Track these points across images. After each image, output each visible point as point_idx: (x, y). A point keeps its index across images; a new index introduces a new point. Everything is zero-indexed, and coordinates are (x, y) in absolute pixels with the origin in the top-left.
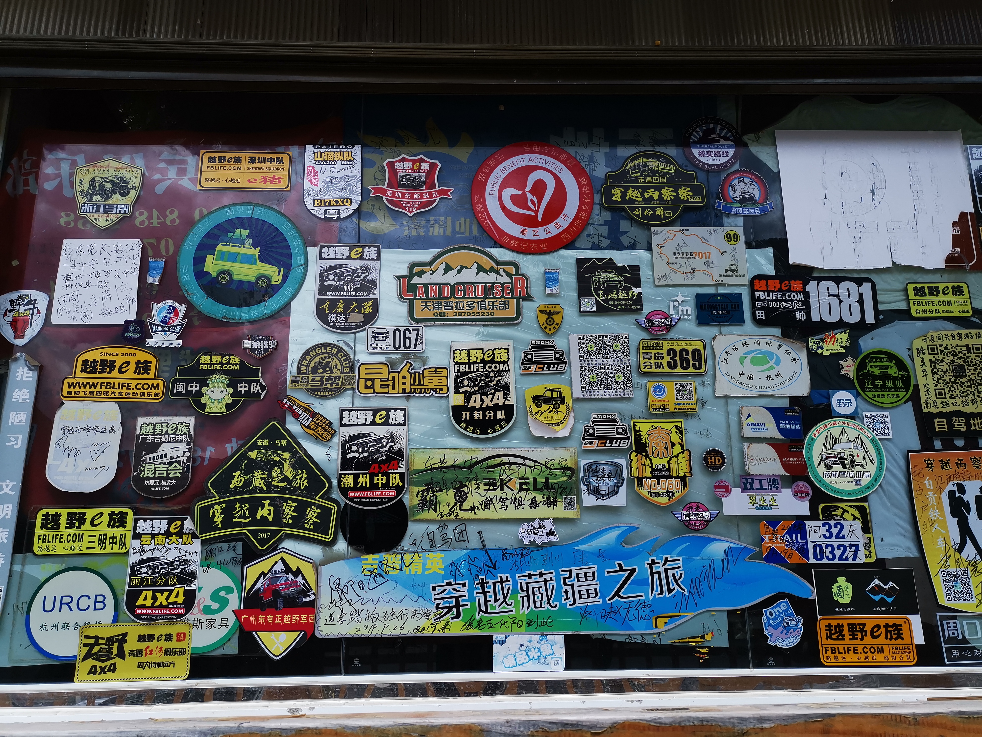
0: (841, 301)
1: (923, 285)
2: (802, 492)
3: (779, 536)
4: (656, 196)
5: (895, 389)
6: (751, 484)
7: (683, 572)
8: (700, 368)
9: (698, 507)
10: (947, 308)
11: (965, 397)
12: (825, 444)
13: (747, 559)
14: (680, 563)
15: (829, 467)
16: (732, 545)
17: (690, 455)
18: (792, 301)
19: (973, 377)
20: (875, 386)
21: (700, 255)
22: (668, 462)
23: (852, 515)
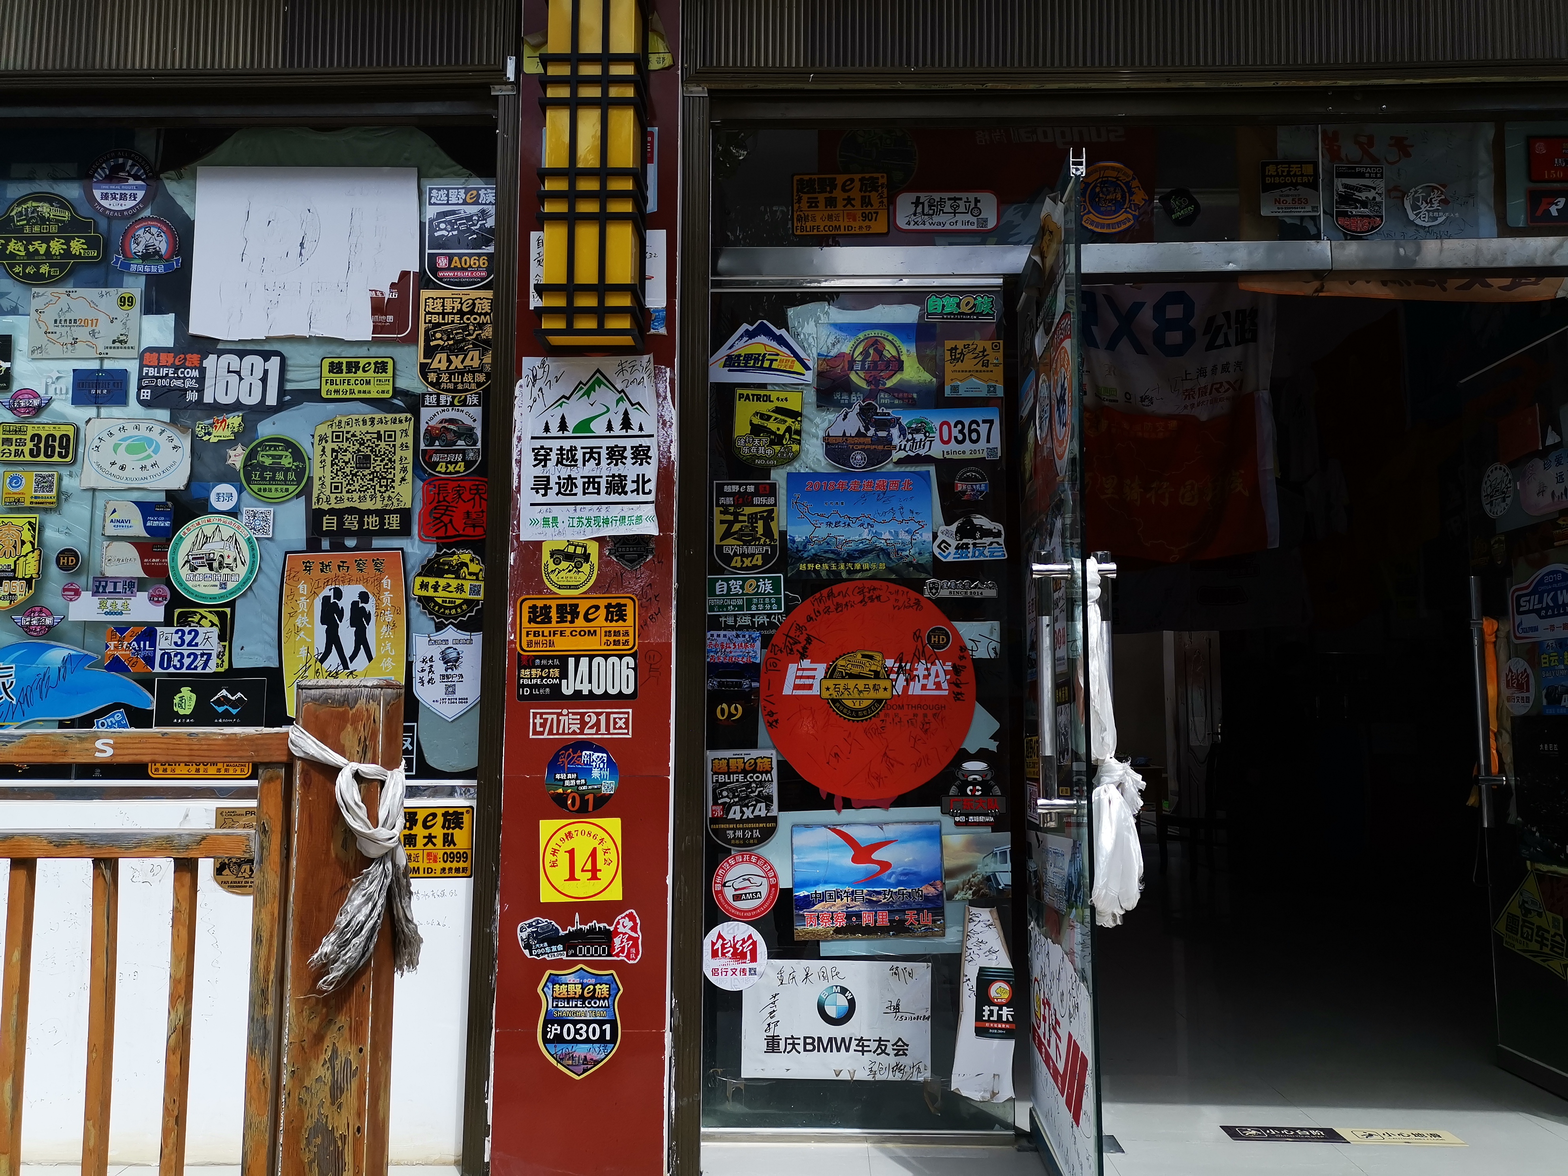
0: (241, 379)
1: (341, 360)
2: (160, 596)
3: (126, 643)
4: (42, 251)
5: (285, 481)
6: (104, 587)
7: (14, 680)
8: (66, 456)
9: (41, 611)
10: (365, 387)
11: (364, 491)
12: (194, 544)
13: (86, 668)
14: (13, 670)
15: (193, 569)
16: (73, 652)
17: (40, 555)
18: (184, 378)
19: (377, 469)
20: (264, 479)
21: (85, 323)
22: (15, 562)
23: (210, 621)
